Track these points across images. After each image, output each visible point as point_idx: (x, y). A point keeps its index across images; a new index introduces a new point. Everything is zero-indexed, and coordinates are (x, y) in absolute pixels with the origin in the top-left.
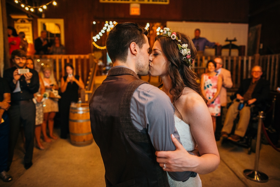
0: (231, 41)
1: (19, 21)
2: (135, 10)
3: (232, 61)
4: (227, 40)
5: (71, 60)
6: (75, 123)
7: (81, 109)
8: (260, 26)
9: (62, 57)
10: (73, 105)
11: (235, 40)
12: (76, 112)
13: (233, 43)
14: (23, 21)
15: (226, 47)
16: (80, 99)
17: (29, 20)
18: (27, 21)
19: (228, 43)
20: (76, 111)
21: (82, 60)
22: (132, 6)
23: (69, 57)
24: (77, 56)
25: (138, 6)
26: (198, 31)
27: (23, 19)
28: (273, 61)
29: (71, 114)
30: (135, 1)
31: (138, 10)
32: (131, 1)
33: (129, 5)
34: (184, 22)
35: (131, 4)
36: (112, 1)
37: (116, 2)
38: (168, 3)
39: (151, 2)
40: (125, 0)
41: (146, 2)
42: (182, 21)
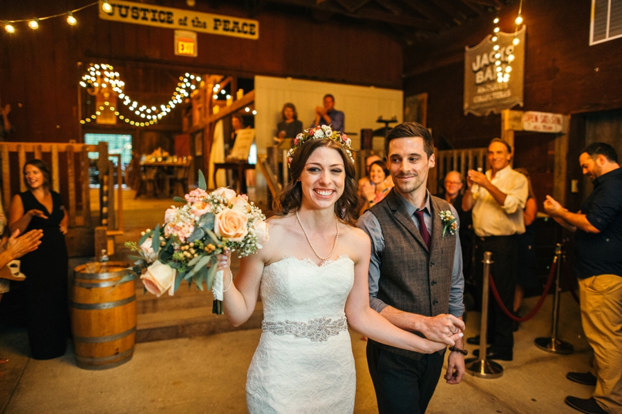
0: (387, 122)
2: (186, 45)
4: (380, 121)
5: (47, 156)
6: (93, 312)
7: (105, 276)
8: (424, 96)
9: (19, 147)
11: (394, 121)
12: (97, 285)
13: (390, 126)
15: (379, 133)
19: (382, 125)
20: (93, 281)
22: (179, 35)
23: (40, 148)
24: (63, 146)
25: (194, 36)
26: (329, 99)
28: (463, 161)
30: (185, 24)
31: (192, 45)
32: (175, 25)
33: (171, 32)
34: (289, 80)
35: (176, 32)
36: (129, 20)
37: (140, 21)
38: (256, 37)
39: (220, 31)
40: (162, 21)
41: (210, 30)
42: (284, 76)
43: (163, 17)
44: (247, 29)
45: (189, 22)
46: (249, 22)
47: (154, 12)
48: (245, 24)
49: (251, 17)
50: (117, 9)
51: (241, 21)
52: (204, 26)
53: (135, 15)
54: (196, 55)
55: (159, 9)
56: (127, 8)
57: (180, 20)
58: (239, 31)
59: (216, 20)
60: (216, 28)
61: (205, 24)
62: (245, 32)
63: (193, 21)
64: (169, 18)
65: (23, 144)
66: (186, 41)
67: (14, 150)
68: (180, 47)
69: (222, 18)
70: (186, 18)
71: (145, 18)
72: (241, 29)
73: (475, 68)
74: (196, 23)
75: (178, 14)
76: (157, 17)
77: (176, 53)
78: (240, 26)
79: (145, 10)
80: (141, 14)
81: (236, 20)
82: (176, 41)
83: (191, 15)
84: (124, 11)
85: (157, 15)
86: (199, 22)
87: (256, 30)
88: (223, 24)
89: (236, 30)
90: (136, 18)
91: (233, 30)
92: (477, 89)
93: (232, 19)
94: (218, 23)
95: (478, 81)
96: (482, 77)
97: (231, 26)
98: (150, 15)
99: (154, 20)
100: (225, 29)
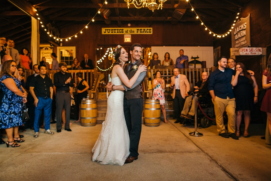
0: (195, 58)
1: (44, 49)
2: (127, 39)
3: (195, 72)
4: (192, 58)
6: (85, 110)
7: (89, 101)
8: (220, 47)
9: (75, 71)
10: (84, 99)
11: (198, 58)
12: (86, 103)
13: (196, 59)
14: (47, 49)
15: (192, 62)
16: (88, 95)
17: (51, 48)
18: (49, 49)
20: (85, 102)
21: (89, 73)
24: (86, 71)
25: (130, 36)
26: (182, 51)
27: (46, 47)
29: (82, 105)
30: (127, 32)
31: (130, 38)
32: (124, 33)
33: (123, 35)
34: (164, 47)
35: (124, 35)
36: (110, 33)
37: (113, 33)
38: (152, 33)
39: (139, 33)
40: (120, 32)
41: (135, 33)
42: (162, 46)
43: (120, 31)
44: (148, 31)
45: (129, 32)
46: (149, 28)
47: (118, 30)
48: (147, 29)
49: (150, 27)
50: (107, 31)
51: (146, 29)
52: (134, 32)
53: (112, 31)
54: (131, 42)
55: (119, 28)
56: (110, 30)
57: (126, 31)
58: (145, 32)
59: (137, 30)
60: (137, 32)
61: (134, 31)
62: (148, 32)
63: (130, 31)
64: (122, 31)
65: (76, 70)
66: (127, 38)
67: (74, 72)
68: (126, 40)
69: (139, 28)
70: (128, 30)
71: (115, 32)
72: (146, 31)
73: (235, 34)
74: (131, 31)
75: (125, 29)
76: (119, 31)
77: (124, 42)
78: (146, 30)
79: (115, 30)
80: (114, 31)
81: (144, 28)
82: (124, 38)
83: (129, 29)
84: (109, 31)
85: (119, 30)
86: (132, 31)
87: (152, 31)
88: (140, 30)
89: (144, 32)
90: (112, 32)
91: (143, 32)
92: (236, 42)
93: (143, 28)
94: (138, 30)
95: (236, 39)
96: (237, 37)
97: (143, 31)
98: (116, 31)
99: (118, 32)
100: (141, 32)
